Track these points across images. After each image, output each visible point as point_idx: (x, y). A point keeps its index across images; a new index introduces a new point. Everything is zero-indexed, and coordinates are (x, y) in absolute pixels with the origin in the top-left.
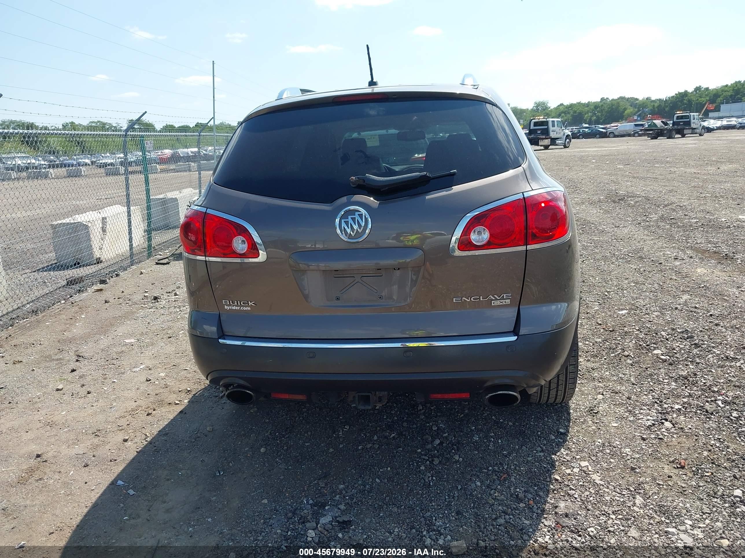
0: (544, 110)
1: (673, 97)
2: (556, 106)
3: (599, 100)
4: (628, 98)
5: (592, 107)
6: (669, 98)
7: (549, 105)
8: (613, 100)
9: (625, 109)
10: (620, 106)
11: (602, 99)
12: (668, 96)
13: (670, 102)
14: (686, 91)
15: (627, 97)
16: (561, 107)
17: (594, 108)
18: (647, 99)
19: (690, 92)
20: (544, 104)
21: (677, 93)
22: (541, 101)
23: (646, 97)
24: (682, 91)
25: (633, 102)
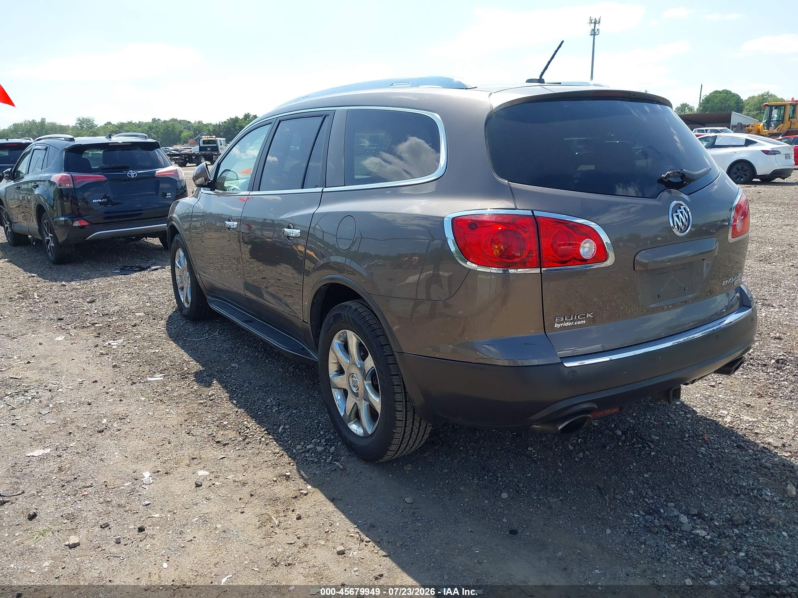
0: (90, 128)
1: (225, 122)
2: (103, 125)
3: (151, 121)
4: (180, 121)
5: (146, 128)
6: (222, 123)
7: (95, 123)
8: (165, 121)
9: (181, 132)
10: (175, 129)
11: (154, 120)
12: (221, 121)
13: (223, 127)
14: (237, 118)
15: (179, 119)
16: (109, 126)
17: (149, 129)
18: (199, 122)
19: (241, 118)
20: (89, 121)
21: (229, 119)
22: (85, 117)
23: (198, 120)
24: (233, 117)
25: (187, 124)
